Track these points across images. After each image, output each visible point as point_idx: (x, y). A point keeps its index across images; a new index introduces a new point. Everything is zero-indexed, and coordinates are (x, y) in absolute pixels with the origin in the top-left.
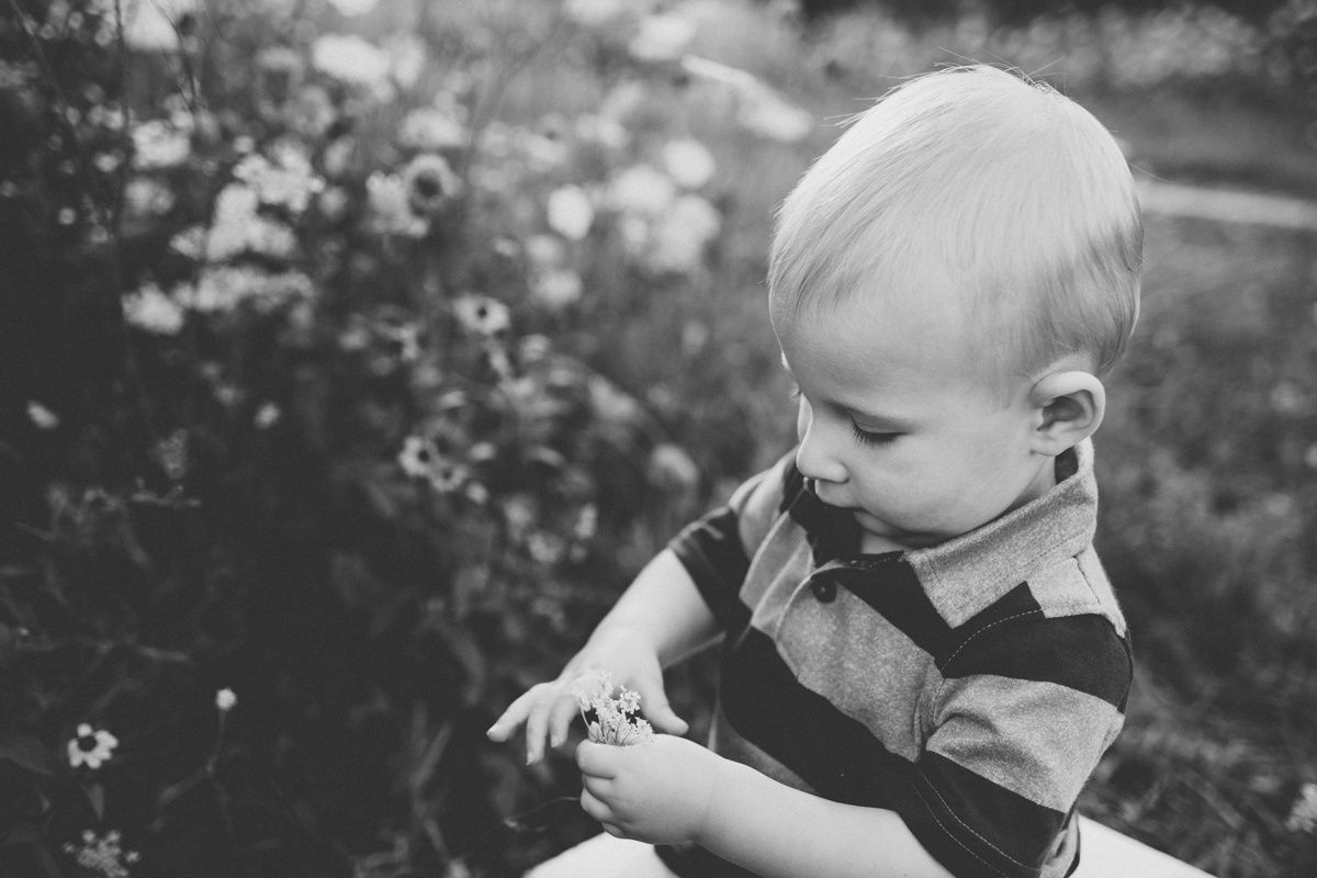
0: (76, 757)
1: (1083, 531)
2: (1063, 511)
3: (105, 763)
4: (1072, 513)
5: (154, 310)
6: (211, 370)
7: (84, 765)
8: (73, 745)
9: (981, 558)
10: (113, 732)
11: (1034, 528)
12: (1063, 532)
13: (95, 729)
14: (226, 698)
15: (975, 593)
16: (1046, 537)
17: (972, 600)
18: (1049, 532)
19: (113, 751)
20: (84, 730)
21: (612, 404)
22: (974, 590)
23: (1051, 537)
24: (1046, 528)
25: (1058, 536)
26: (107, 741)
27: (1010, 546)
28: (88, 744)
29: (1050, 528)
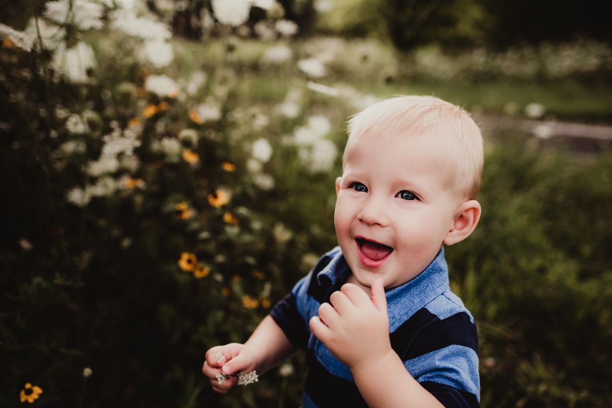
0: (23, 398)
1: (443, 284)
2: (432, 276)
3: (36, 400)
4: (436, 277)
5: (77, 196)
6: (102, 223)
7: (27, 401)
8: (23, 393)
9: (398, 301)
10: (41, 387)
11: (420, 285)
12: (433, 285)
13: (33, 385)
14: (87, 372)
15: (397, 317)
16: (426, 289)
17: (396, 320)
18: (427, 286)
19: (40, 395)
20: (28, 386)
21: (282, 234)
22: (397, 315)
23: (428, 288)
24: (426, 285)
25: (431, 287)
26: (37, 390)
27: (411, 294)
28: (29, 392)
29: (428, 284)
